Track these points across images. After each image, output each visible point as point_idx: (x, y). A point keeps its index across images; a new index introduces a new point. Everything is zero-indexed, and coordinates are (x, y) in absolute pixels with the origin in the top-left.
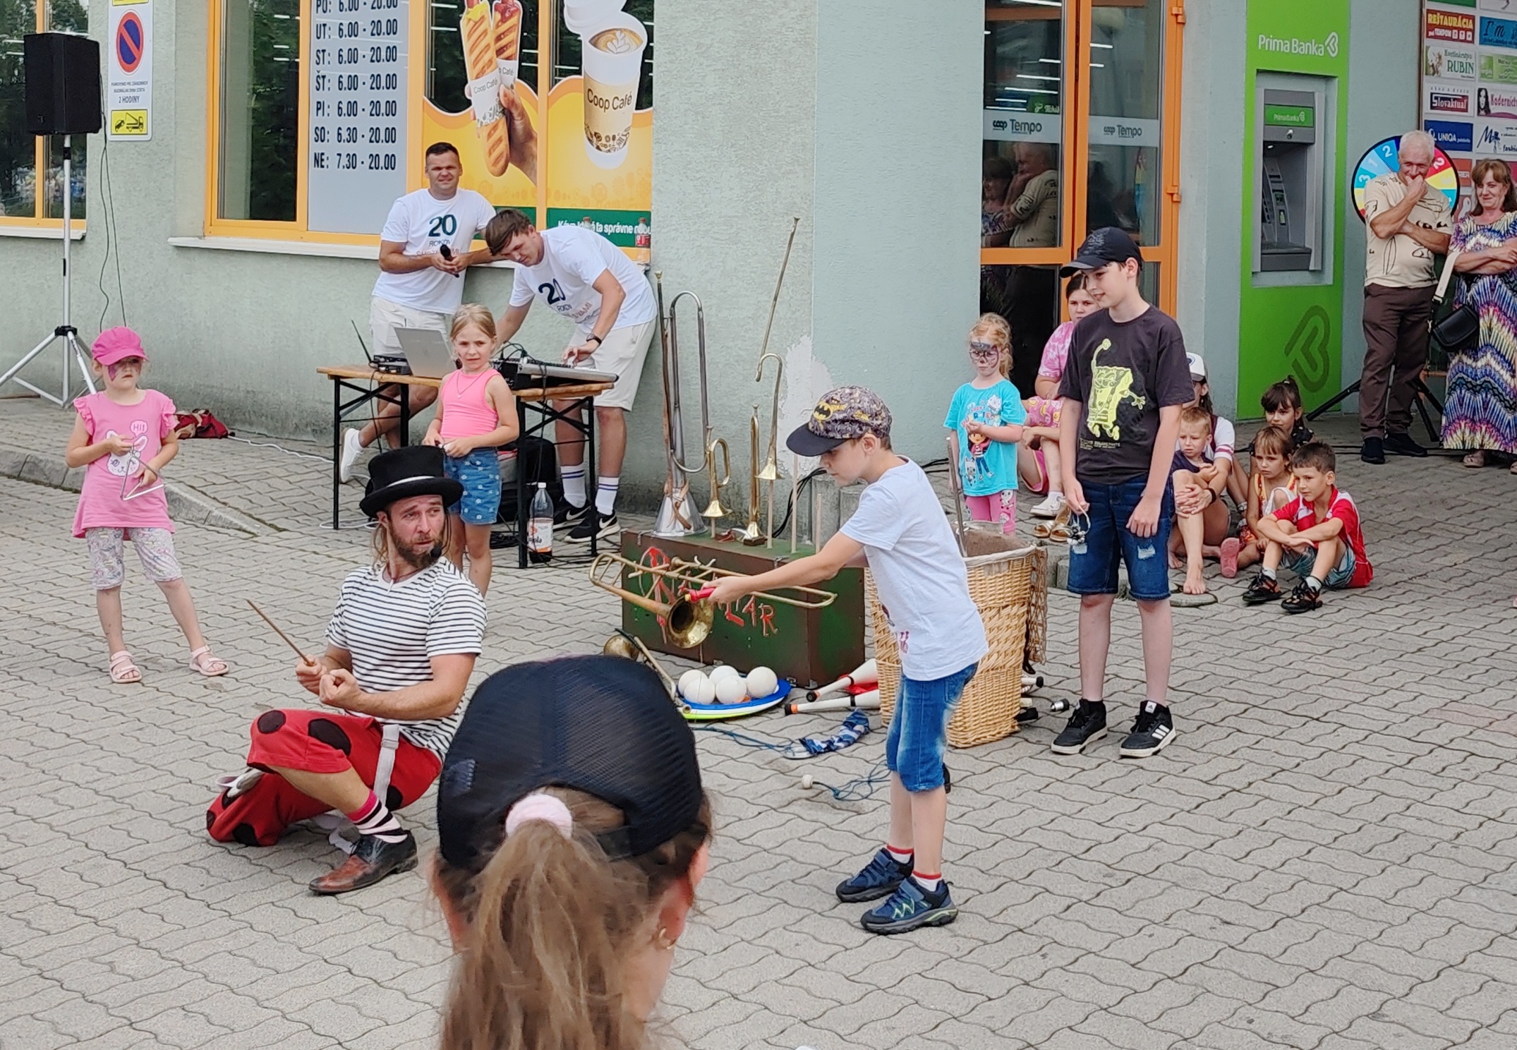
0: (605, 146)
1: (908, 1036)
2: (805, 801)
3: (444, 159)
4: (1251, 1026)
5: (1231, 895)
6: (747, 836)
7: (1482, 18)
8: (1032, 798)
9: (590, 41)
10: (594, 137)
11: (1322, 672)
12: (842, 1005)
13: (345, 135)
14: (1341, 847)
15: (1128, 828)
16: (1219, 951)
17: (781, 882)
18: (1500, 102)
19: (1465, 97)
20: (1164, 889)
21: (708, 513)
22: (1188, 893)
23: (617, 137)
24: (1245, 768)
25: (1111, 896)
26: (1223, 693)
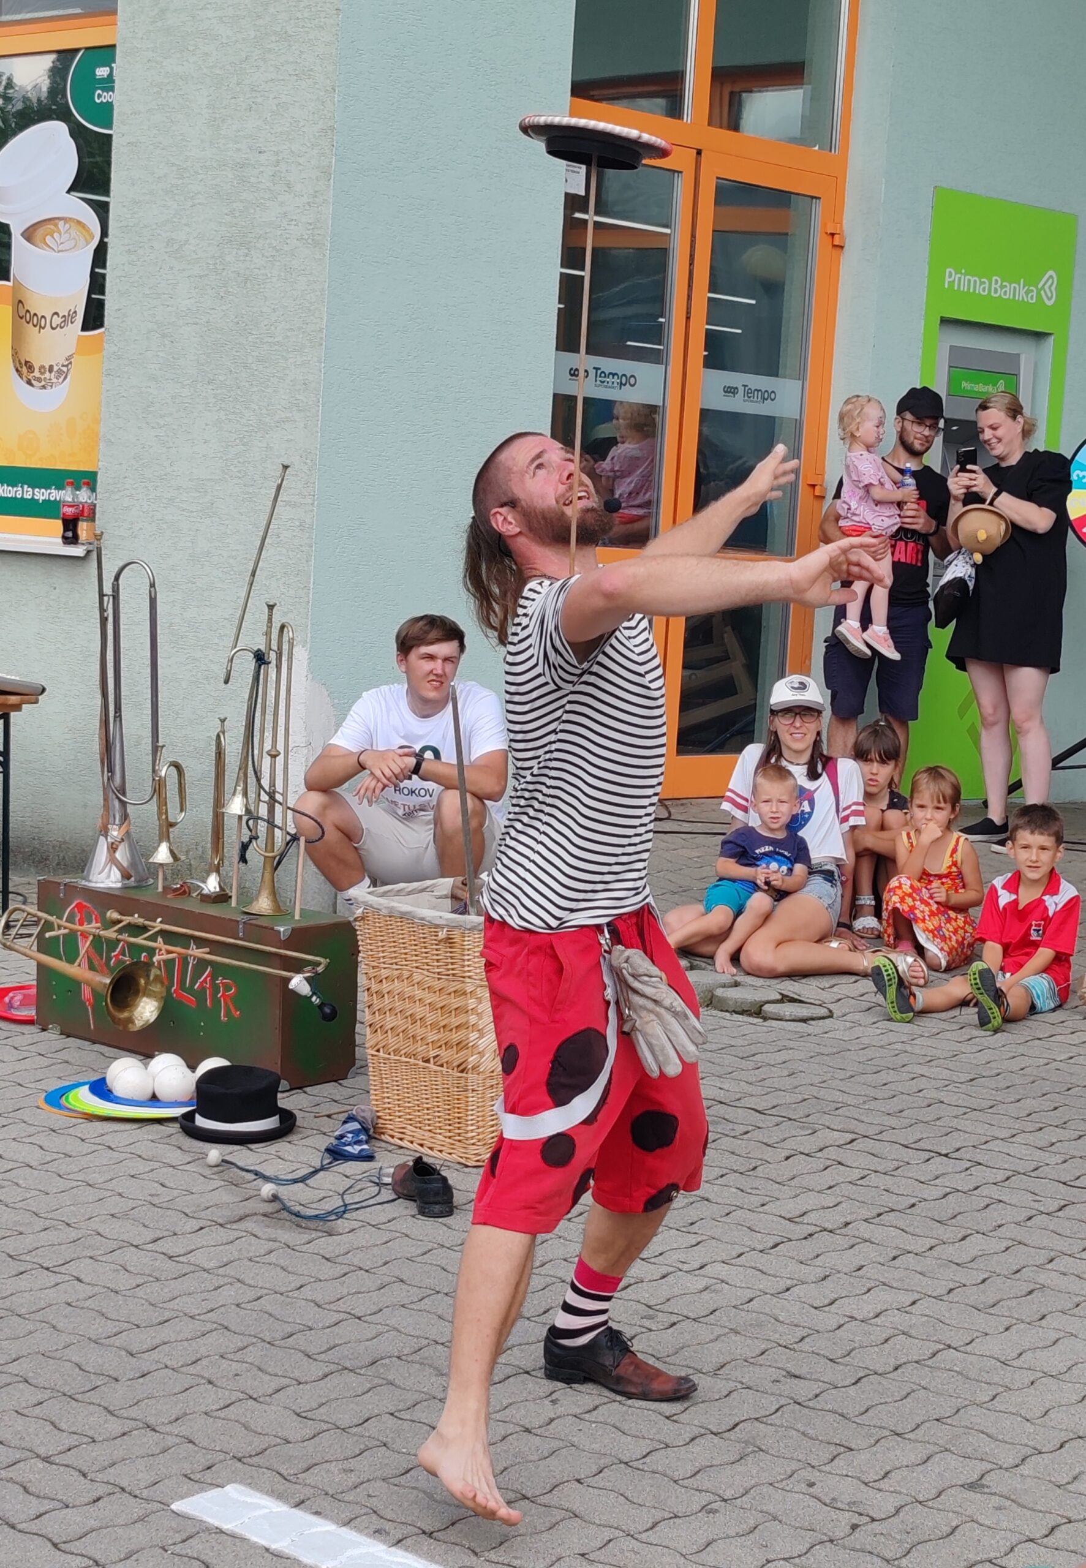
0: (39, 380)
1: (368, 1481)
2: (262, 1218)
4: (811, 1490)
5: (805, 1346)
6: (182, 1253)
9: (22, 235)
10: (24, 367)
11: (960, 1103)
12: (289, 1442)
14: (956, 1299)
15: (680, 1266)
16: (782, 1406)
17: (222, 1306)
20: (719, 1336)
21: (154, 859)
22: (749, 1341)
23: (55, 368)
24: (844, 1205)
25: (649, 1340)
26: (826, 1120)
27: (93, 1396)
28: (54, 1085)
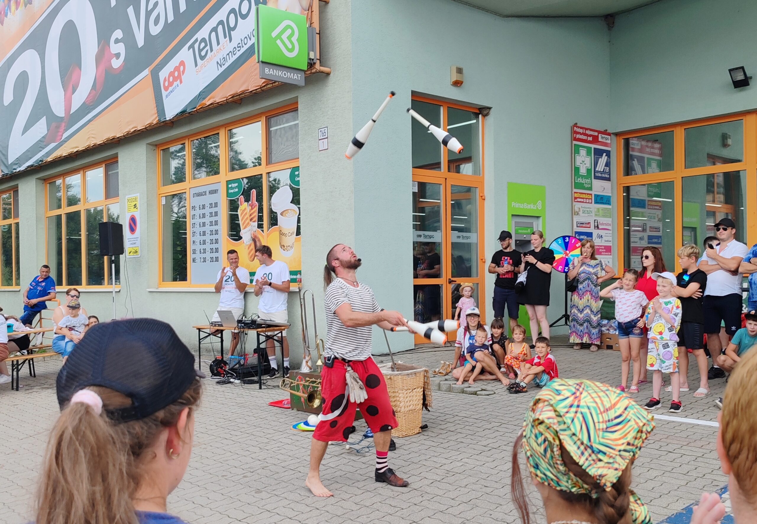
0: (286, 249)
1: (374, 520)
2: (347, 453)
3: (233, 256)
4: (491, 516)
5: (489, 479)
7: (595, 195)
8: (423, 452)
9: (280, 214)
10: (282, 246)
12: (353, 511)
13: (202, 251)
15: (456, 460)
16: (483, 495)
17: (336, 477)
18: (603, 224)
19: (589, 223)
20: (466, 477)
21: (318, 364)
22: (474, 478)
23: (290, 246)
25: (447, 479)
26: (494, 420)
27: (303, 502)
28: (295, 423)
